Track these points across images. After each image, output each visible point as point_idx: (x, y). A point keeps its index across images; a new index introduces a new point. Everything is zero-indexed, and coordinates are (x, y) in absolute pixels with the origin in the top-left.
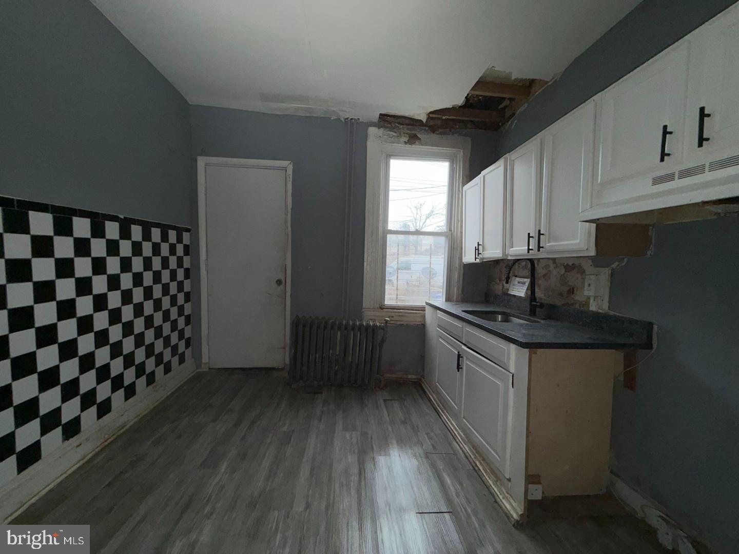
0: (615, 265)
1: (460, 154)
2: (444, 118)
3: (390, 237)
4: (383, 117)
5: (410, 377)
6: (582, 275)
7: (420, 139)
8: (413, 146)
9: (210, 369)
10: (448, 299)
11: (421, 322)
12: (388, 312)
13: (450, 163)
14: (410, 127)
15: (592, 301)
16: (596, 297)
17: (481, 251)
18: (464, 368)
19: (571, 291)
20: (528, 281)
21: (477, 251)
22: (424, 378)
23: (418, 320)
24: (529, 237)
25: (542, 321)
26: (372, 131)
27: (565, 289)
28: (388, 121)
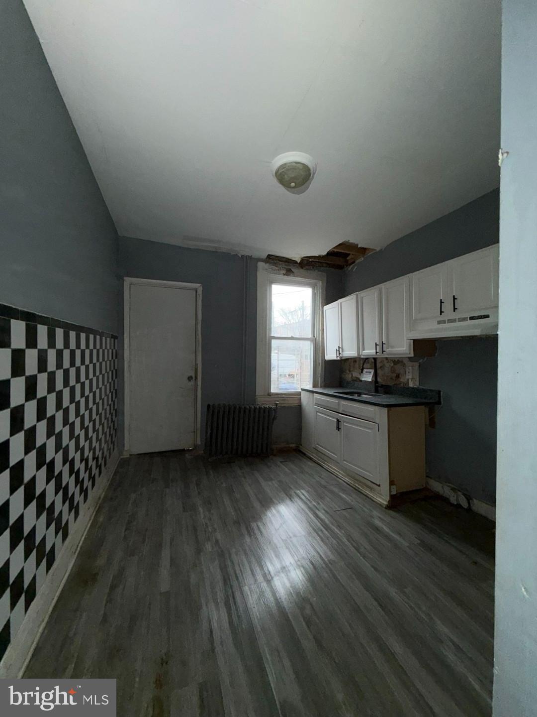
0: (421, 361)
1: (320, 284)
2: (311, 260)
3: (273, 342)
4: (269, 256)
5: (291, 445)
6: (404, 366)
7: (293, 272)
8: (289, 277)
9: (130, 455)
10: (314, 386)
11: (298, 403)
12: (274, 397)
13: (313, 289)
14: (287, 263)
15: (410, 381)
16: (412, 379)
17: (341, 352)
18: (342, 429)
19: (398, 376)
20: (372, 371)
21: (338, 352)
22: (301, 445)
23: (296, 403)
24: (376, 345)
25: (384, 395)
26: (261, 265)
27: (394, 375)
28: (273, 260)
